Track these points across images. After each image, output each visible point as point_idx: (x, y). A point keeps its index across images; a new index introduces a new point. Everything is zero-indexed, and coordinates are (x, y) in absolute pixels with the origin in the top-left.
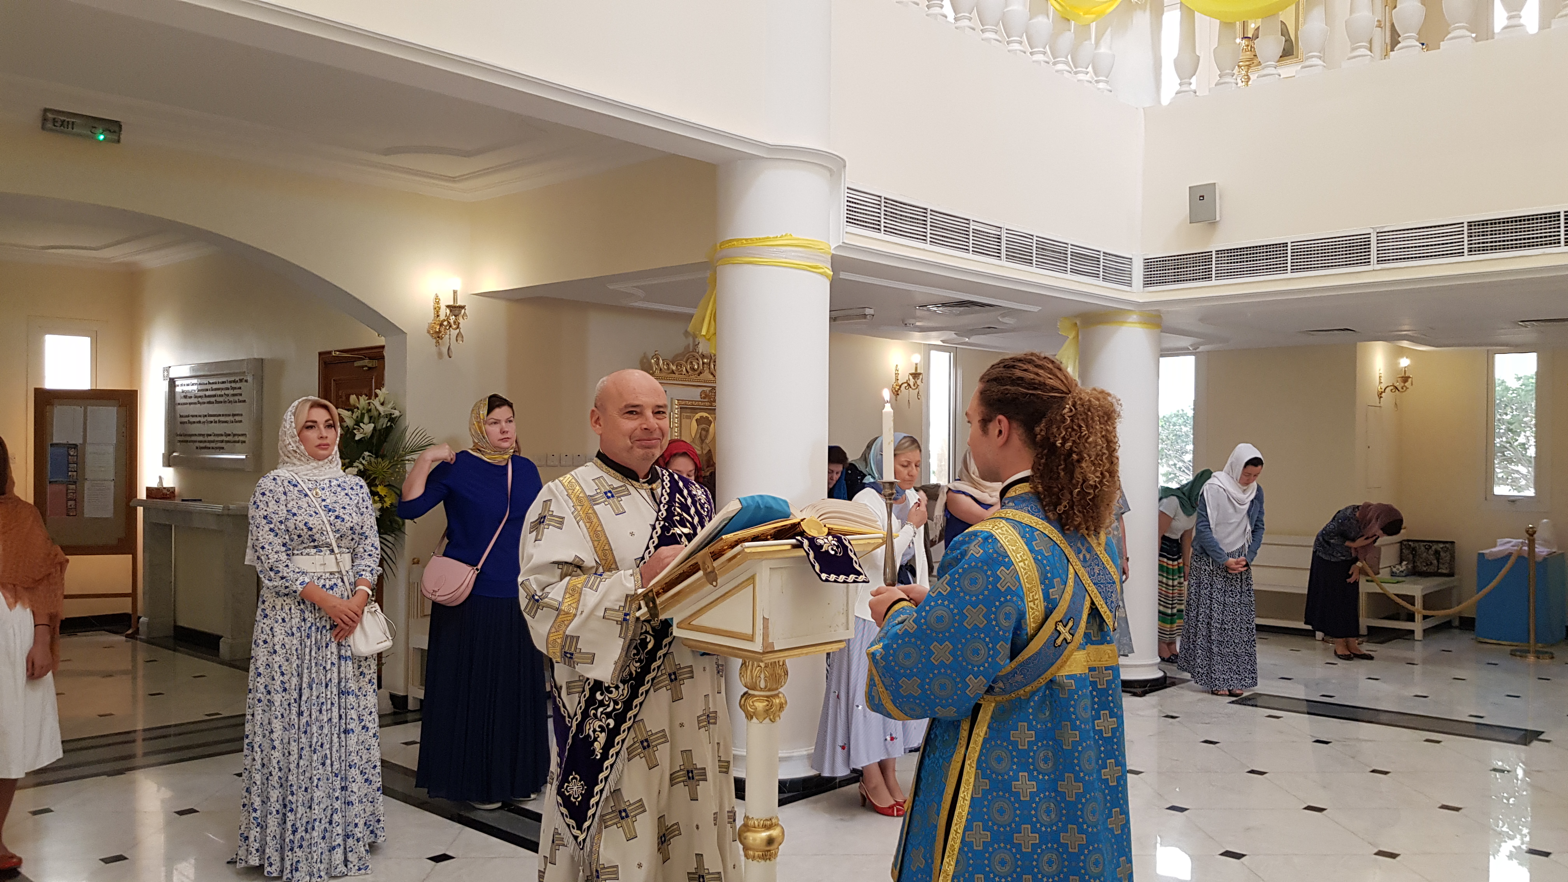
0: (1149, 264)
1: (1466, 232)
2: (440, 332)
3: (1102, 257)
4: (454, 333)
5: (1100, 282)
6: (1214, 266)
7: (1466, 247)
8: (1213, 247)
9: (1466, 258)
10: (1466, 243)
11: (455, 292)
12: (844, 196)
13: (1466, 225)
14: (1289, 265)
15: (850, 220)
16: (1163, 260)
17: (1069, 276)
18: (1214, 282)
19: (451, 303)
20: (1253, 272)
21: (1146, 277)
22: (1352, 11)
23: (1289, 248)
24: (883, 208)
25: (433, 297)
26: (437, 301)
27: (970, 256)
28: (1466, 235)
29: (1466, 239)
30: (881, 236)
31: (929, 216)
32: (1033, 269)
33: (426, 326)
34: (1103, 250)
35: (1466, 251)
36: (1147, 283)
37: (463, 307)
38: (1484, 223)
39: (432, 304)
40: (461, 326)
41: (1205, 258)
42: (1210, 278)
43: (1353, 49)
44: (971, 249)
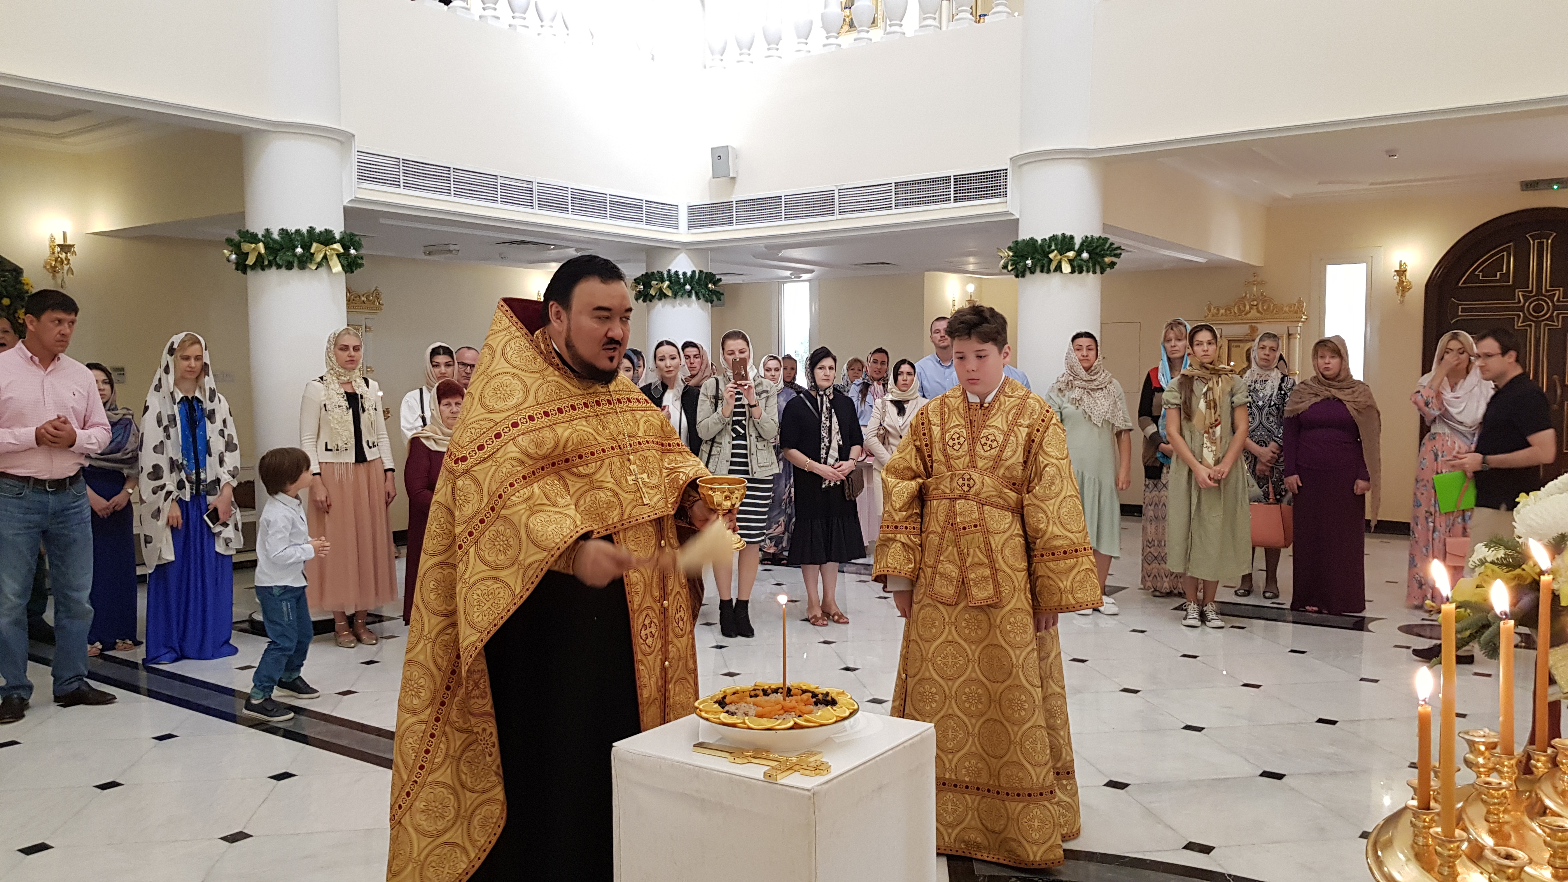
0: (692, 209)
1: (893, 190)
2: (55, 267)
3: (644, 205)
4: (66, 267)
5: (644, 226)
6: (734, 213)
7: (893, 202)
8: (734, 198)
9: (894, 211)
10: (893, 199)
11: (64, 233)
12: (355, 158)
13: (893, 185)
14: (783, 214)
15: (361, 178)
16: (702, 207)
17: (609, 221)
18: (735, 227)
19: (62, 243)
20: (762, 219)
21: (690, 221)
22: (826, 6)
23: (783, 200)
24: (402, 168)
25: (48, 237)
26: (52, 239)
27: (499, 205)
28: (893, 193)
29: (893, 196)
30: (401, 190)
31: (452, 173)
32: (570, 216)
33: (42, 263)
34: (645, 199)
35: (893, 205)
36: (690, 227)
37: (73, 246)
38: (906, 183)
39: (47, 243)
40: (71, 262)
41: (727, 206)
42: (731, 223)
43: (827, 38)
44: (500, 200)
